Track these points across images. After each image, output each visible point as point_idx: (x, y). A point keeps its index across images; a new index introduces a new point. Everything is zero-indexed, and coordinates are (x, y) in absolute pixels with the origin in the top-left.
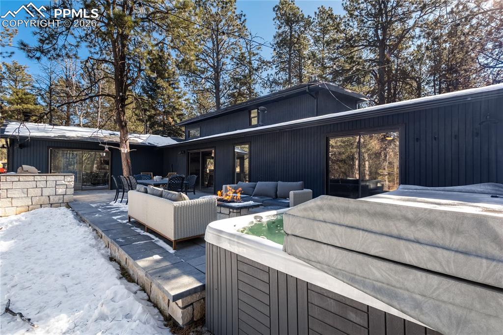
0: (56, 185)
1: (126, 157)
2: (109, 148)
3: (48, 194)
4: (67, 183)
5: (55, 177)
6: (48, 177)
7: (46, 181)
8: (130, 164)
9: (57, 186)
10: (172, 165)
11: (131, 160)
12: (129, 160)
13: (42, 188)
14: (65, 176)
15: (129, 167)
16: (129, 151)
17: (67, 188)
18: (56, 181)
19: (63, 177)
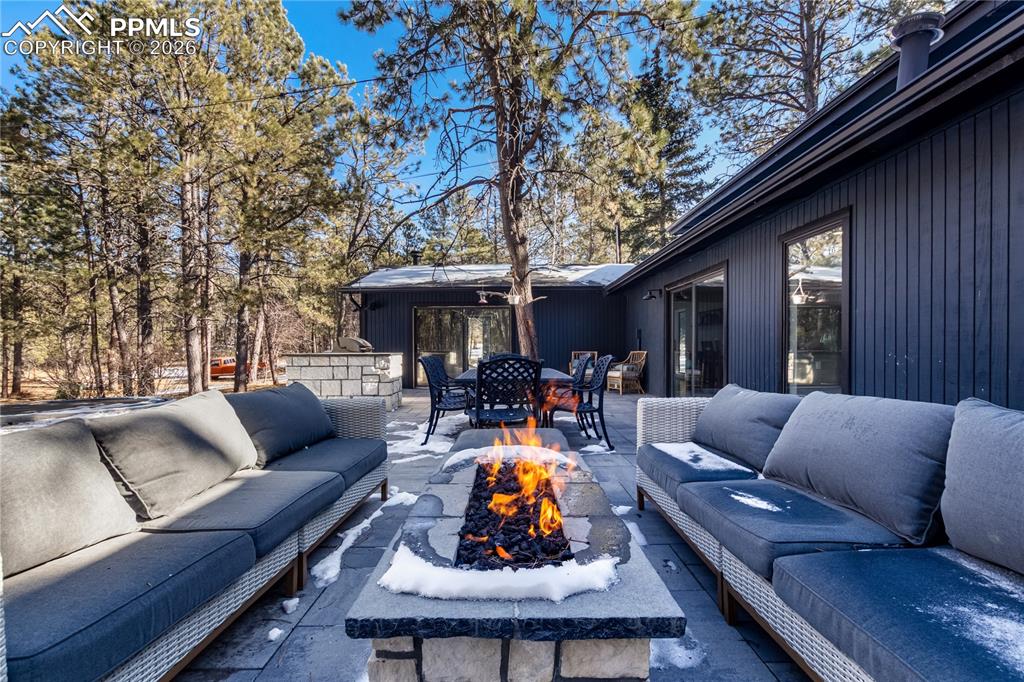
0: (362, 375)
1: (525, 315)
2: (487, 297)
3: (349, 393)
4: (379, 372)
5: (360, 358)
6: (350, 358)
7: (348, 368)
8: (532, 330)
9: (364, 378)
10: (640, 332)
11: (534, 322)
12: (530, 323)
13: (341, 380)
14: (375, 356)
15: (530, 337)
16: (530, 299)
17: (379, 382)
18: (362, 367)
19: (372, 359)
